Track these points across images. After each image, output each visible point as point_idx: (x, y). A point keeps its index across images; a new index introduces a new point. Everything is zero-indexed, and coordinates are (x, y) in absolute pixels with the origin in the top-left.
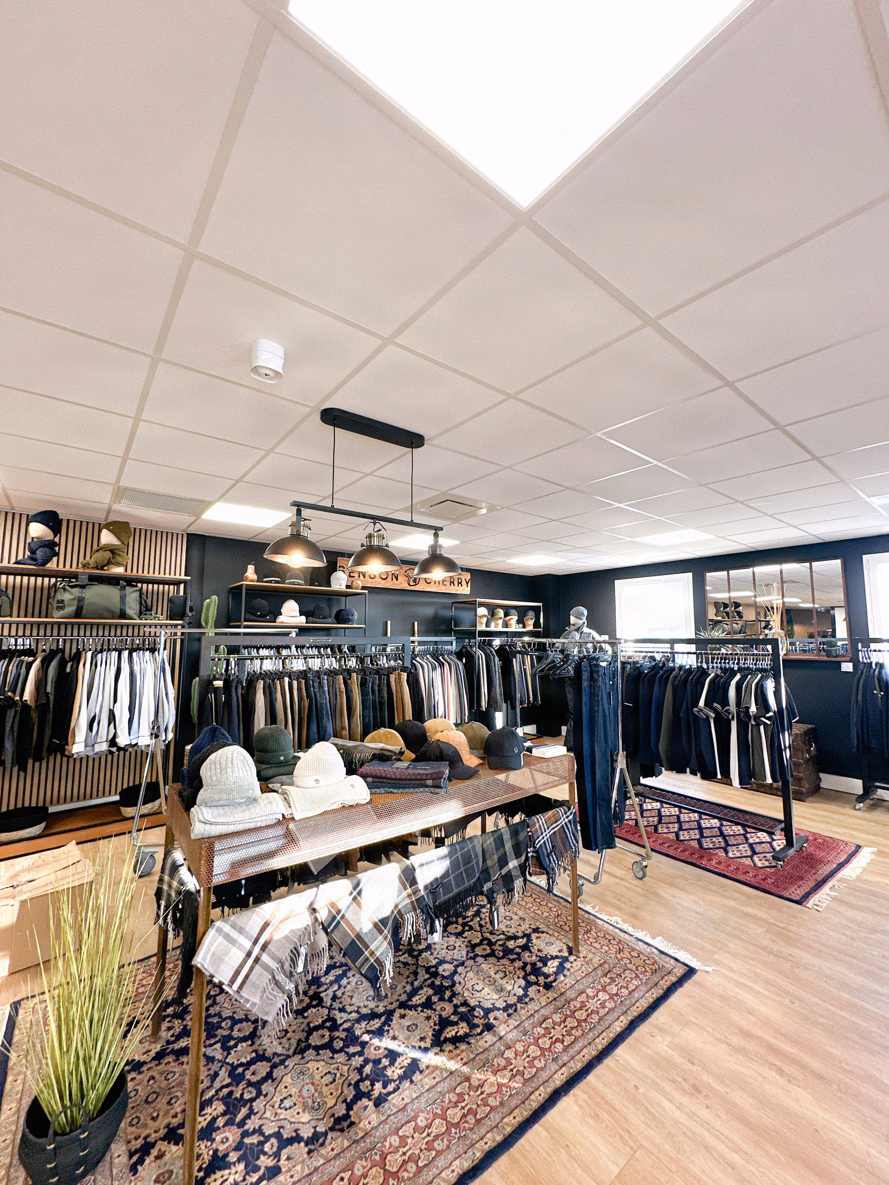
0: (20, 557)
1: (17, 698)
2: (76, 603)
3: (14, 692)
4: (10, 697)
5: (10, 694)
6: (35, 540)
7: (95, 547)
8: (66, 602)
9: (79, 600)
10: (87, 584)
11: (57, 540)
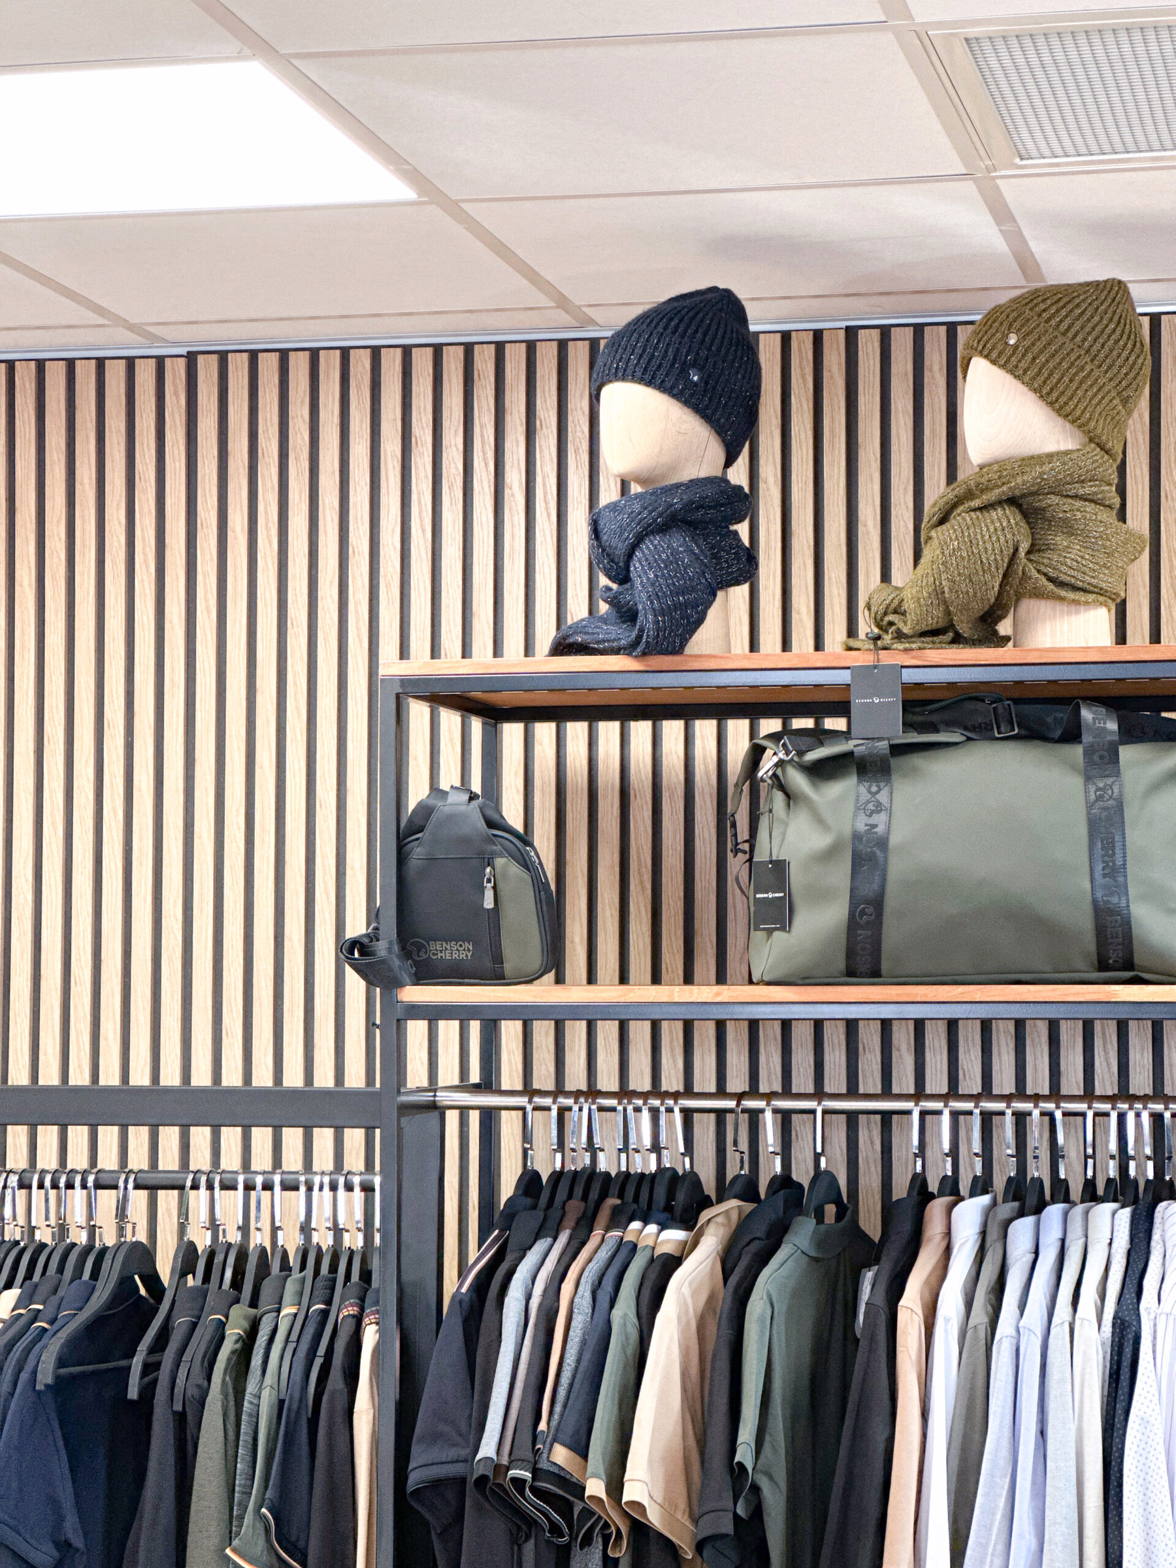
0: (578, 610)
1: (595, 1487)
2: (840, 876)
3: (581, 1449)
4: (561, 1478)
5: (561, 1455)
6: (636, 489)
7: (936, 489)
8: (797, 877)
9: (858, 861)
10: (899, 750)
11: (738, 475)
